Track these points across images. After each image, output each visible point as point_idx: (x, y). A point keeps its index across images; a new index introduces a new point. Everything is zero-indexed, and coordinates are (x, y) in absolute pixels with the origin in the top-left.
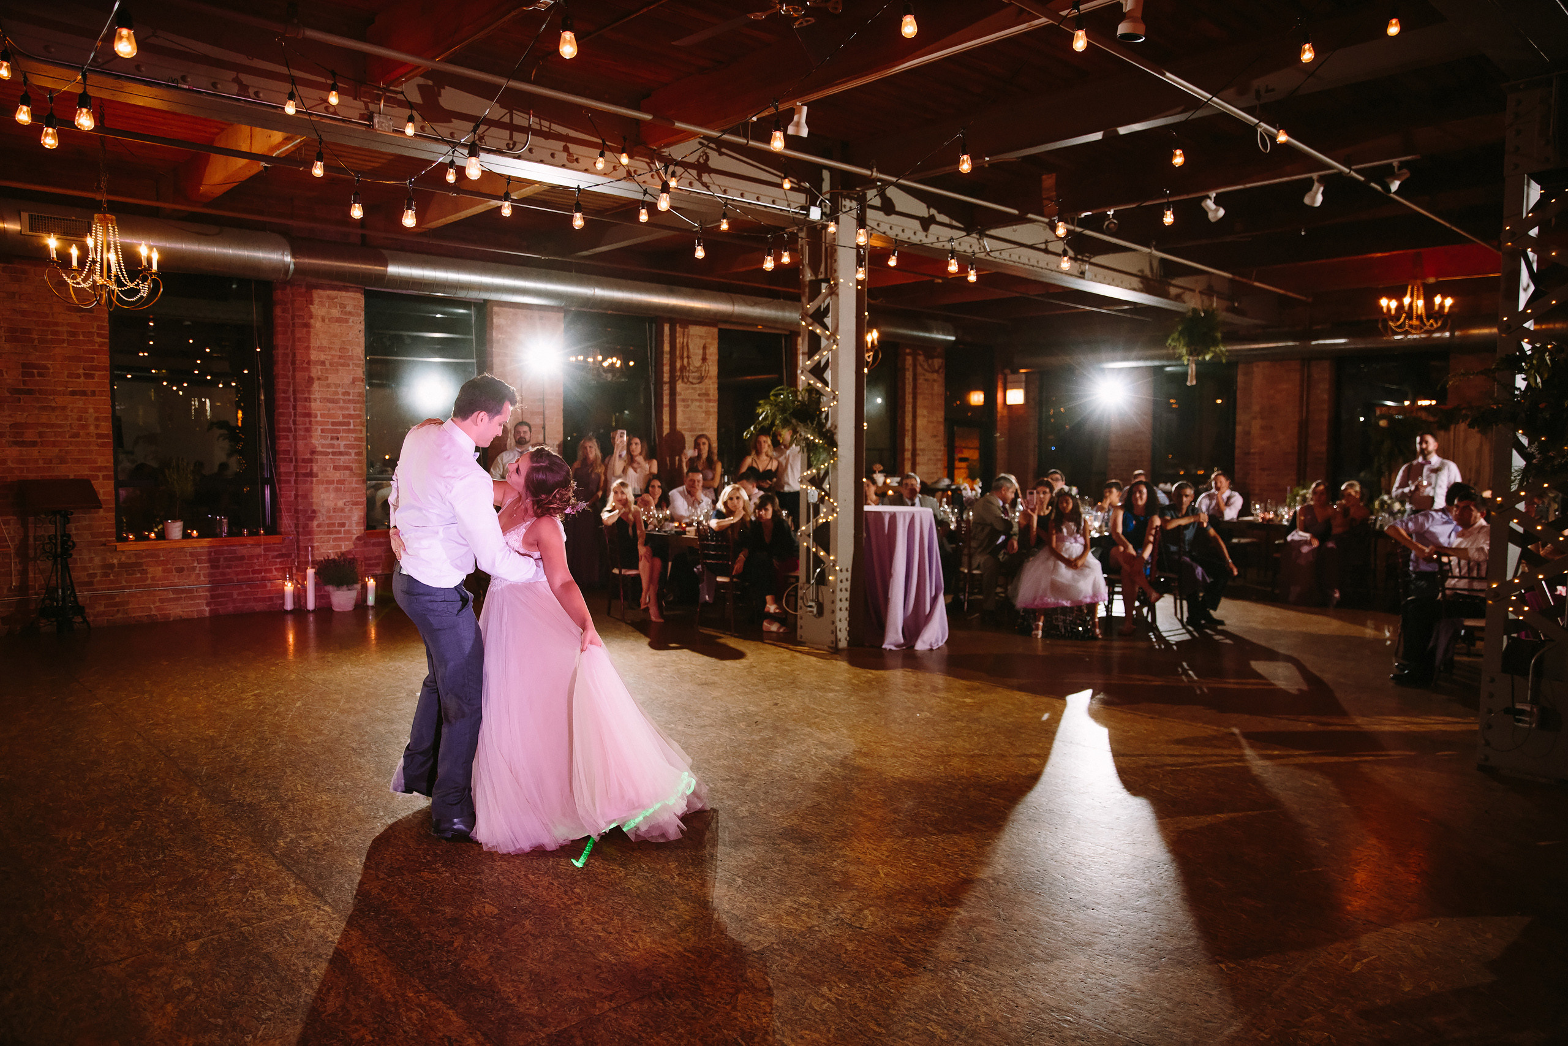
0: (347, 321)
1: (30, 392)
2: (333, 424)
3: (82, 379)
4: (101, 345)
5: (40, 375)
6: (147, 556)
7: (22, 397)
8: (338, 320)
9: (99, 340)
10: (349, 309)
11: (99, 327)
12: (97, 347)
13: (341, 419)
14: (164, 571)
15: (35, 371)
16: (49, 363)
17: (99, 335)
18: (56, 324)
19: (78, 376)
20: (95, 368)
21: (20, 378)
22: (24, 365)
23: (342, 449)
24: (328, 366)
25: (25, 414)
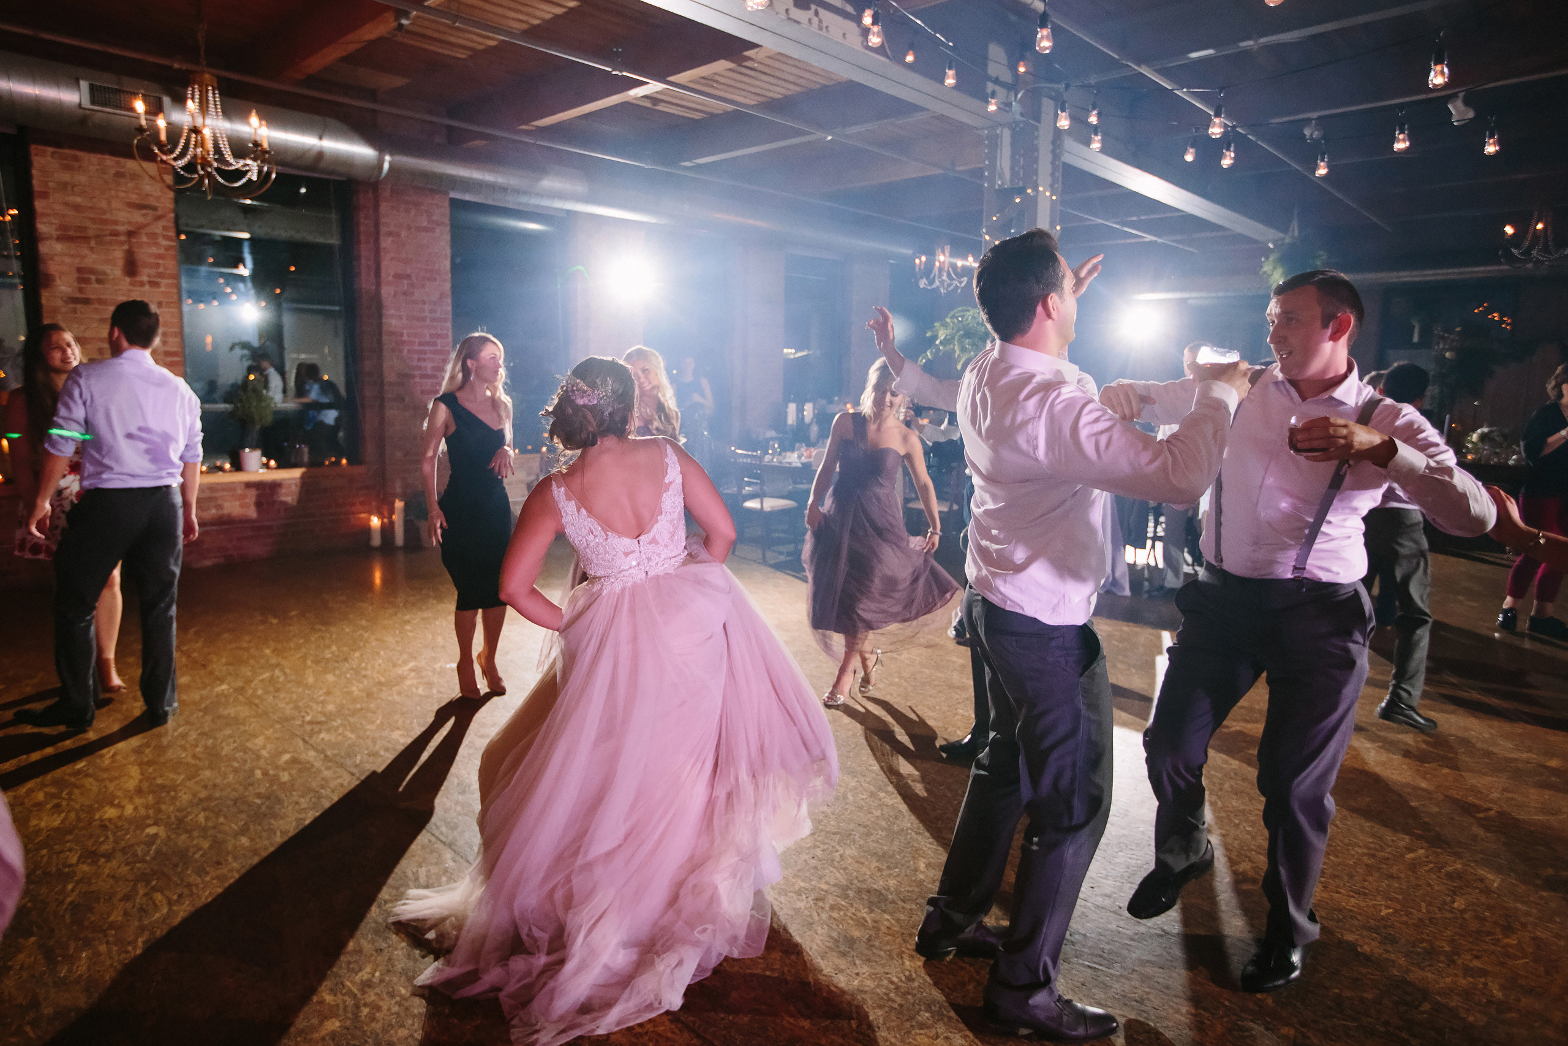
0: (432, 230)
1: (86, 301)
2: (420, 344)
3: (147, 287)
4: (167, 248)
5: (99, 281)
6: (223, 490)
7: (78, 306)
8: (425, 230)
9: (165, 243)
10: (435, 218)
11: (165, 228)
12: (162, 251)
13: (428, 338)
14: (242, 506)
15: (93, 277)
16: (107, 268)
17: (166, 237)
18: (116, 223)
19: (142, 284)
20: (161, 275)
21: (75, 284)
22: (79, 270)
23: (429, 372)
24: (414, 278)
25: (83, 328)
